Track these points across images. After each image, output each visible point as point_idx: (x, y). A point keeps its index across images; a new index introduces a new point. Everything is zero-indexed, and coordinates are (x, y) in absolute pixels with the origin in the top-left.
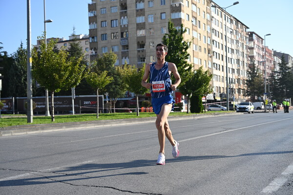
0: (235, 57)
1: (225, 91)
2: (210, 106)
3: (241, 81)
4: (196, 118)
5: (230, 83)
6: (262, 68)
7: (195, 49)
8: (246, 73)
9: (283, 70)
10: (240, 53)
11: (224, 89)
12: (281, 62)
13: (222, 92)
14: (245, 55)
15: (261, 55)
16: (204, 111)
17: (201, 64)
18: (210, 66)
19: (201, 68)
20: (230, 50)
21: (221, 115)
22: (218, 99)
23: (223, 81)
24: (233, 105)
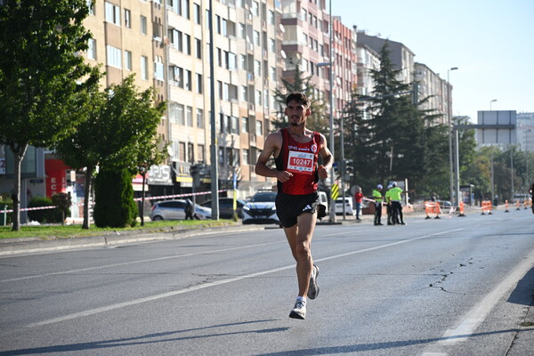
0: (238, 46)
1: (208, 155)
2: (161, 205)
3: (258, 125)
4: (113, 243)
5: (222, 131)
6: (321, 83)
7: (109, 20)
8: (272, 100)
9: (385, 93)
10: (255, 35)
11: (203, 151)
12: (378, 68)
13: (197, 159)
14: (270, 44)
15: (321, 42)
16: (138, 219)
17: (130, 67)
18: (160, 77)
19: (129, 80)
20: (223, 24)
21: (192, 234)
22: (186, 181)
23: (201, 125)
24: (231, 200)
